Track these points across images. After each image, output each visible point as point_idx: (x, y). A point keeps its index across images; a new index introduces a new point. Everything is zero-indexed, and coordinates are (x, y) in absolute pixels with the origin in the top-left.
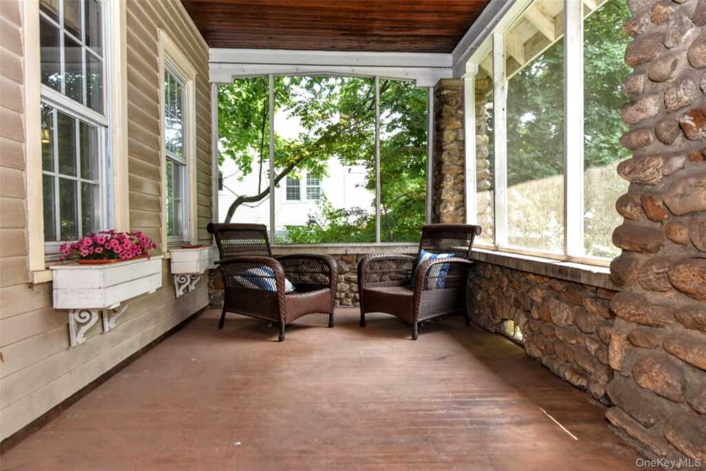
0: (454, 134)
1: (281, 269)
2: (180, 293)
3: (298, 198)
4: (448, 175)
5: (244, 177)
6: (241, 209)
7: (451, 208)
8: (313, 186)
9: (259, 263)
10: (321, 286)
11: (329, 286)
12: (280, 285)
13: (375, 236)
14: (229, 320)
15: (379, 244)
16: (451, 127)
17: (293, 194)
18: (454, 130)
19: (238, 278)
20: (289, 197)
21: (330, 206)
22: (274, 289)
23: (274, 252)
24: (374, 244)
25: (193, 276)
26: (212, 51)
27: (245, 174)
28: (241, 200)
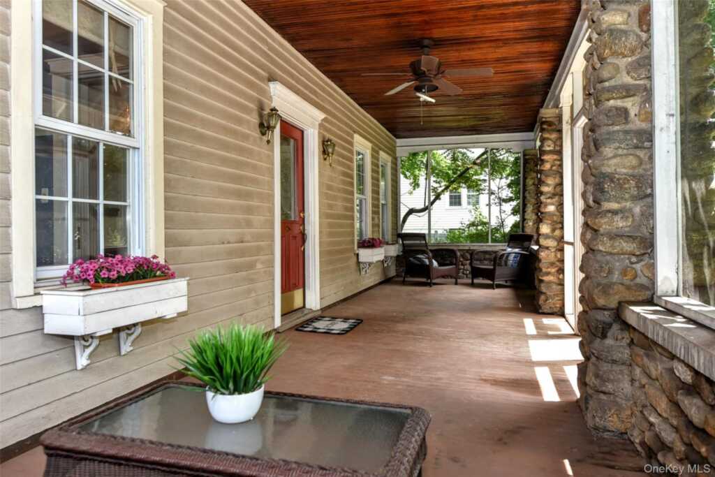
0: (532, 181)
1: (431, 255)
2: (386, 265)
3: (459, 204)
4: (529, 205)
5: (414, 192)
6: (411, 217)
7: (531, 224)
8: (473, 194)
9: (423, 252)
10: (451, 264)
11: (455, 264)
12: (431, 262)
13: (488, 239)
14: (407, 281)
15: (490, 244)
16: (530, 177)
17: (456, 201)
18: (532, 178)
19: (411, 259)
20: (451, 204)
21: (480, 215)
22: (428, 263)
23: (430, 248)
24: (488, 244)
25: (391, 257)
26: (398, 140)
27: (414, 189)
28: (411, 211)
